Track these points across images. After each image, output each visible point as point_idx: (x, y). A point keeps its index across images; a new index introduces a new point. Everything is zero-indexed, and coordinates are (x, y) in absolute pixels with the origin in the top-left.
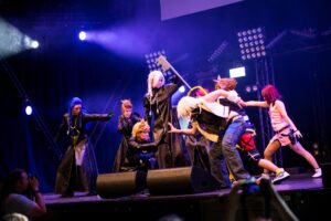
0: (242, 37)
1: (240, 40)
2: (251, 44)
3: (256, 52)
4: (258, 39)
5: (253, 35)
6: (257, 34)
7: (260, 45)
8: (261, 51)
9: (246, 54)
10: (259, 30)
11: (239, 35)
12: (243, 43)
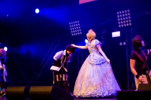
0: (119, 14)
1: (118, 16)
2: (124, 19)
3: (126, 23)
4: (128, 16)
5: (125, 13)
6: (127, 13)
7: (128, 19)
8: (129, 23)
9: (121, 24)
10: (128, 11)
11: (118, 13)
12: (120, 18)
